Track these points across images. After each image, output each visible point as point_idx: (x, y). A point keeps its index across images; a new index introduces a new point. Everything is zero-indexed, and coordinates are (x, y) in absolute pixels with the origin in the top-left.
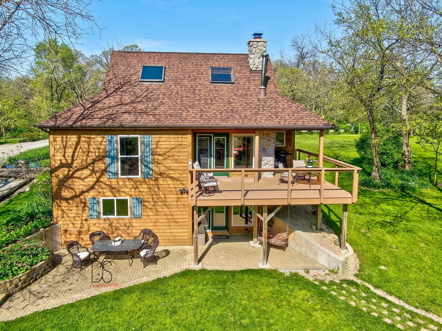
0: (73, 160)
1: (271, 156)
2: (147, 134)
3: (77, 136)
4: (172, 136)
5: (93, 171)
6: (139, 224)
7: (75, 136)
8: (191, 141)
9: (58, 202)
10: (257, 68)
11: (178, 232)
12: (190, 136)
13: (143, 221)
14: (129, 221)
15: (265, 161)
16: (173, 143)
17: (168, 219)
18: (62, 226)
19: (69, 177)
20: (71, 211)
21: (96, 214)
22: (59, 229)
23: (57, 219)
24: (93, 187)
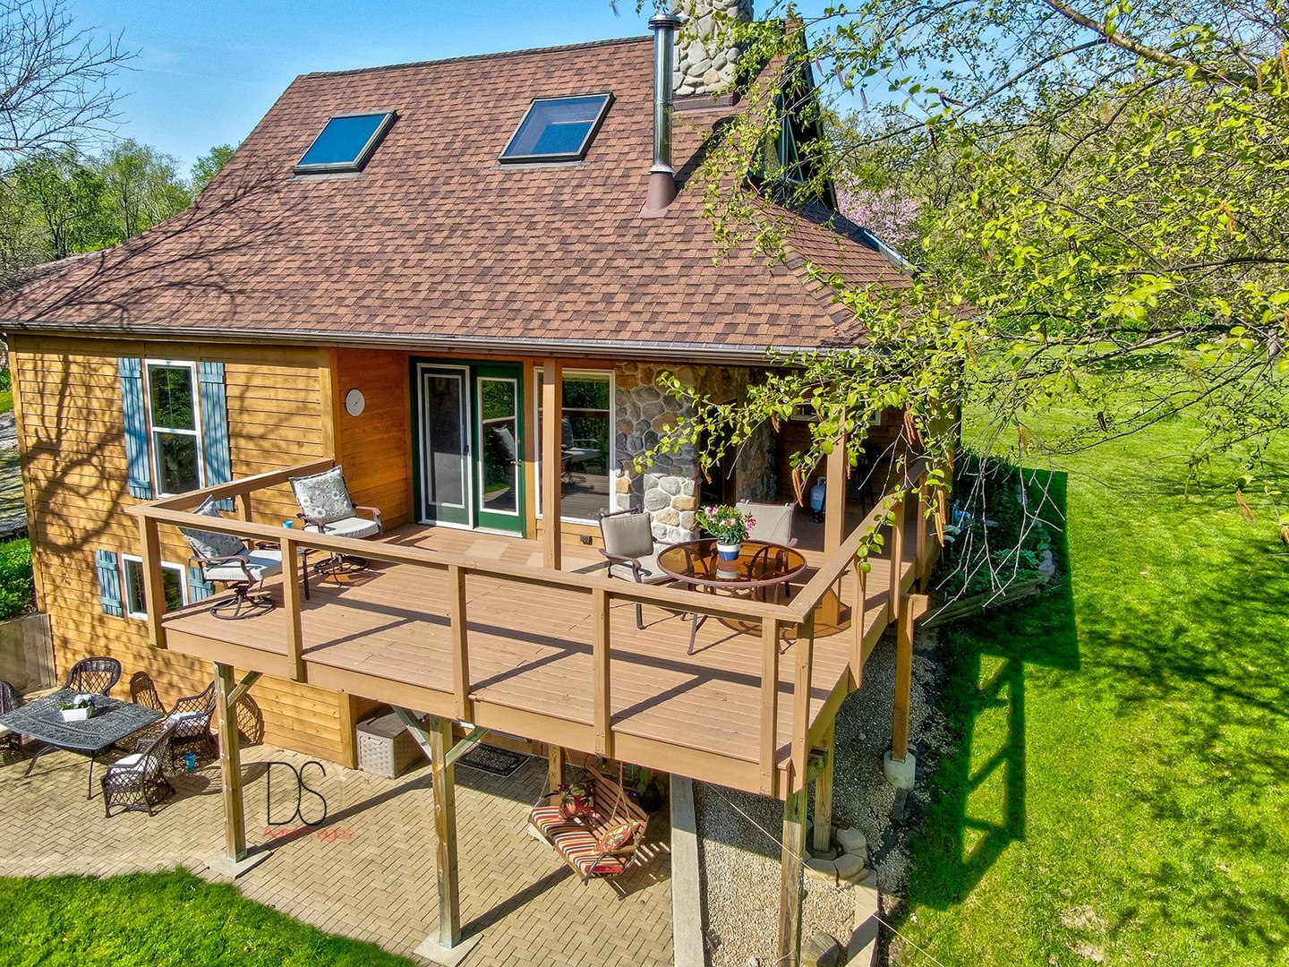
0: (59, 434)
1: (679, 473)
2: (211, 360)
3: (61, 356)
4: (279, 370)
5: (104, 476)
7: (55, 357)
8: (329, 392)
9: (41, 550)
10: (695, 85)
11: (315, 714)
12: (327, 371)
15: (659, 488)
16: (282, 394)
18: (53, 622)
19: (56, 483)
20: (69, 584)
21: (115, 604)
22: (45, 630)
23: (44, 601)
24: (107, 524)
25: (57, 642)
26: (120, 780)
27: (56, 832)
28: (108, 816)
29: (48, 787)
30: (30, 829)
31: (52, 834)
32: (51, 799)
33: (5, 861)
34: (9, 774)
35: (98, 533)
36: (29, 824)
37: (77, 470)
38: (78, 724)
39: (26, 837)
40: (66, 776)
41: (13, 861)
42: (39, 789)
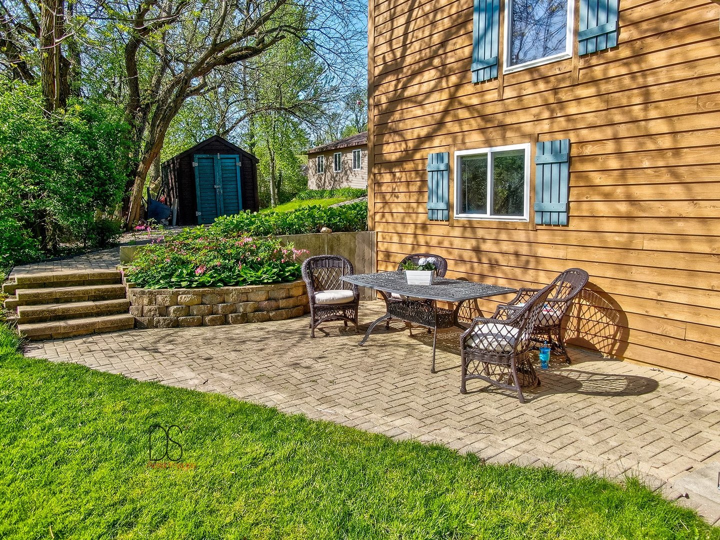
0: (404, 50)
5: (444, 73)
6: (561, 253)
9: (376, 171)
13: (573, 238)
14: (528, 237)
17: (682, 237)
18: (380, 239)
19: (397, 100)
20: (398, 197)
21: (442, 206)
22: (373, 245)
23: (373, 219)
24: (441, 124)
25: (381, 256)
26: (486, 343)
27: (404, 395)
28: (464, 391)
29: (384, 356)
30: (374, 387)
31: (399, 396)
32: (390, 366)
33: (349, 412)
34: (345, 342)
35: (429, 137)
36: (372, 382)
37: (417, 80)
38: (421, 288)
39: (370, 393)
40: (402, 352)
41: (359, 414)
42: (375, 357)
